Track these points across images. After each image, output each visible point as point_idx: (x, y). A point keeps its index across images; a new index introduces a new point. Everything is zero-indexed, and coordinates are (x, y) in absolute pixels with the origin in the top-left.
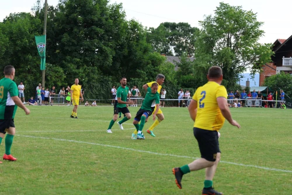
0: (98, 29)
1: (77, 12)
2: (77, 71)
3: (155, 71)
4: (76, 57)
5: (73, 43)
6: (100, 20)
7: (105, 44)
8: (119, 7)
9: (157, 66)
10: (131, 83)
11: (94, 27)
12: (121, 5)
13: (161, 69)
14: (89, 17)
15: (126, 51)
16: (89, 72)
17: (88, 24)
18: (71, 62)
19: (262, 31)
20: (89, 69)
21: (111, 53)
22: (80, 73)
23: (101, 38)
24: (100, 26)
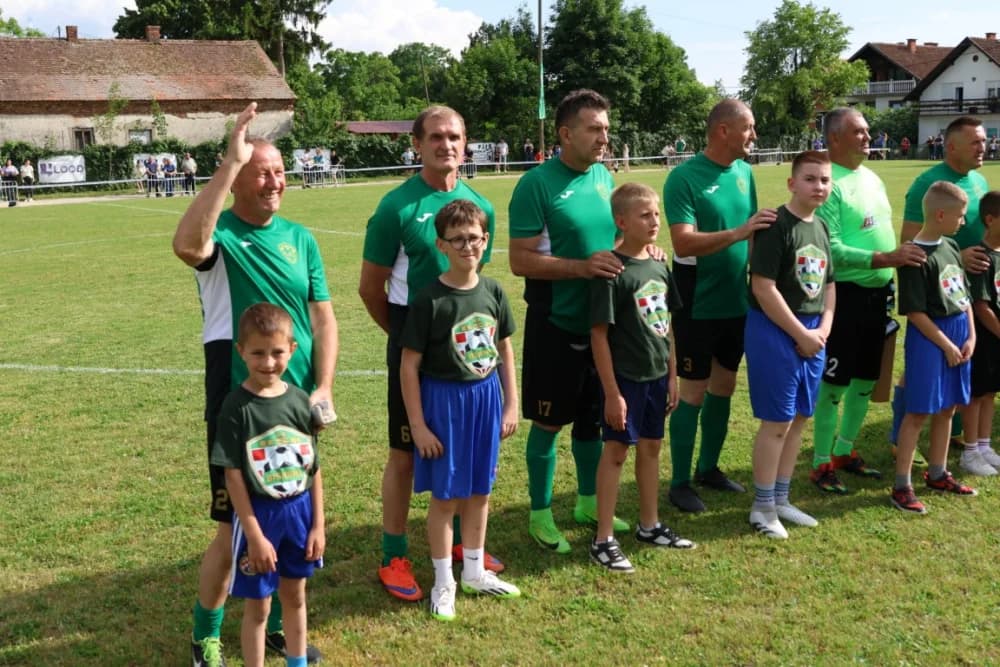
0: (619, 49)
1: (585, 23)
3: (698, 110)
5: (581, 73)
6: (620, 36)
7: (628, 71)
8: (642, 11)
10: (666, 132)
11: (611, 46)
12: (644, 8)
14: (603, 30)
15: (655, 82)
17: (603, 40)
19: (846, 42)
21: (638, 86)
23: (622, 62)
24: (621, 43)
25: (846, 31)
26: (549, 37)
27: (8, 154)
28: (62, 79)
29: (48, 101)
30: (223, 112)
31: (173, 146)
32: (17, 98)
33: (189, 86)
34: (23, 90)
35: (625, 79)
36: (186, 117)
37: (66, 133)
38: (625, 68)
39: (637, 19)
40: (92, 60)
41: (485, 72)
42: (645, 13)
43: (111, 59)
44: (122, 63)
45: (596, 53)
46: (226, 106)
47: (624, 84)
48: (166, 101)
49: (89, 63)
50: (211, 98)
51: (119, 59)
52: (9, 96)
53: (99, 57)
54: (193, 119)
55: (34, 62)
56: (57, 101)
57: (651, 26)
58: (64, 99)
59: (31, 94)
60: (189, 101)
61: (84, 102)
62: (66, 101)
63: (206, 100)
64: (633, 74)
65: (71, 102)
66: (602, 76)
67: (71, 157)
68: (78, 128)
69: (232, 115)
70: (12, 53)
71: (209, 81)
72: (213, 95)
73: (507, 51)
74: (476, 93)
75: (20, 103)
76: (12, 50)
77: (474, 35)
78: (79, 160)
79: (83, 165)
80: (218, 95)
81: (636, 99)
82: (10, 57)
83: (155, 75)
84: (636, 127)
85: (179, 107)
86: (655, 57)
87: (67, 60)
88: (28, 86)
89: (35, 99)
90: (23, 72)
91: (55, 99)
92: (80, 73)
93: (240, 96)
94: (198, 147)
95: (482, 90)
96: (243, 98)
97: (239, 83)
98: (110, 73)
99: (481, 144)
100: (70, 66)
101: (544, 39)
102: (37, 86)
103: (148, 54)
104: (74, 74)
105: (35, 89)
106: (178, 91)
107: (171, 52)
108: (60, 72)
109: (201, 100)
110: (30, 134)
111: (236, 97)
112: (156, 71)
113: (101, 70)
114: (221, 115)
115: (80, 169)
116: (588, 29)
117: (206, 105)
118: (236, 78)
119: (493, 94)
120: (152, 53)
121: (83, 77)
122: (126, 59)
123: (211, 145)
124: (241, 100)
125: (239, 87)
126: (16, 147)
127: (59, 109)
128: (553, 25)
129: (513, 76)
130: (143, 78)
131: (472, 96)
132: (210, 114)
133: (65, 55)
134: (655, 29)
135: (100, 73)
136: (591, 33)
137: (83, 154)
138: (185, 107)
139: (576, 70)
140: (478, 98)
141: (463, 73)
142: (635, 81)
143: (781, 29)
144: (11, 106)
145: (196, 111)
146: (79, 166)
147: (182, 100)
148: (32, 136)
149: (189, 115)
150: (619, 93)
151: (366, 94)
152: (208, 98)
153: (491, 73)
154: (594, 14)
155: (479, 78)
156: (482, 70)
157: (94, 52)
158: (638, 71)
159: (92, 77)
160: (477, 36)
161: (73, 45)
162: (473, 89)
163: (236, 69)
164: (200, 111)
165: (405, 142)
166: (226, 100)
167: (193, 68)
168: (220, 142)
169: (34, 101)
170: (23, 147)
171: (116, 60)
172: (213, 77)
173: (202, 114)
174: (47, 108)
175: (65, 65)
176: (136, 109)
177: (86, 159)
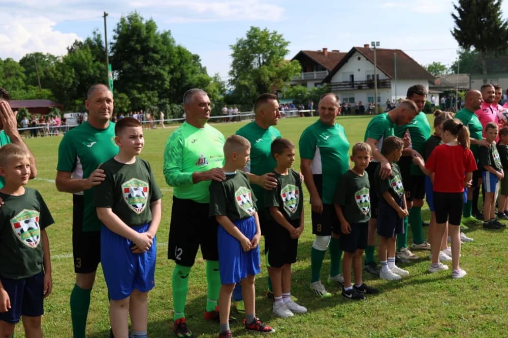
0: (155, 55)
1: (134, 40)
2: (139, 96)
4: (137, 83)
5: (133, 69)
6: (155, 47)
7: (161, 68)
8: (168, 33)
9: (206, 86)
11: (151, 54)
12: (169, 31)
13: (211, 89)
14: (145, 44)
15: (178, 75)
16: (150, 97)
17: (146, 50)
18: (134, 88)
19: (287, 50)
20: (150, 93)
21: (168, 77)
22: (142, 97)
23: (157, 63)
24: (157, 52)
25: (286, 44)
26: (113, 49)
35: (159, 73)
38: (159, 66)
39: (166, 38)
41: (73, 70)
42: (170, 34)
45: (141, 58)
47: (159, 76)
57: (174, 42)
64: (164, 70)
66: (145, 71)
73: (87, 57)
74: (68, 83)
77: (70, 48)
81: (167, 85)
84: (168, 102)
86: (177, 60)
95: (71, 80)
99: (73, 114)
101: (109, 50)
116: (136, 43)
119: (79, 83)
128: (115, 41)
129: (91, 72)
131: (65, 85)
134: (177, 44)
136: (137, 46)
139: (130, 68)
140: (70, 85)
141: (59, 70)
142: (165, 74)
143: (251, 43)
150: (156, 81)
151: (3, 84)
153: (77, 71)
154: (139, 35)
155: (69, 74)
156: (71, 69)
158: (167, 68)
160: (72, 48)
162: (65, 80)
165: (23, 113)
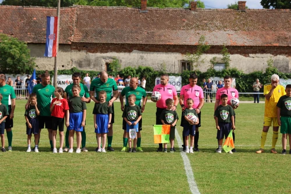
27: (139, 74)
28: (179, 32)
29: (168, 45)
30: (273, 54)
31: (234, 73)
32: (151, 43)
33: (253, 38)
34: (156, 38)
36: (249, 56)
37: (177, 63)
40: (201, 21)
43: (212, 21)
44: (218, 23)
46: (275, 50)
48: (236, 46)
49: (198, 23)
50: (266, 45)
51: (217, 21)
52: (147, 41)
53: (205, 20)
54: (253, 57)
55: (168, 23)
56: (172, 45)
58: (176, 44)
59: (160, 41)
60: (251, 47)
61: (188, 46)
62: (177, 45)
63: (261, 46)
65: (180, 45)
67: (174, 77)
68: (184, 60)
69: (278, 56)
70: (157, 17)
71: (268, 34)
72: (267, 43)
75: (153, 46)
76: (158, 15)
78: (178, 79)
79: (181, 82)
80: (270, 43)
82: (155, 19)
83: (235, 30)
85: (244, 50)
87: (186, 21)
88: (160, 36)
89: (161, 43)
90: (160, 28)
91: (173, 44)
92: (191, 29)
93: (284, 44)
94: (249, 75)
96: (287, 45)
97: (288, 36)
98: (209, 29)
100: (187, 24)
102: (165, 36)
103: (235, 18)
104: (188, 29)
105: (163, 38)
106: (245, 41)
107: (250, 16)
108: (180, 29)
109: (259, 46)
110: (157, 62)
111: (281, 45)
112: (236, 28)
113: (204, 27)
114: (271, 55)
115: (179, 84)
117: (262, 50)
118: (286, 33)
120: (238, 17)
121: (192, 31)
122: (221, 21)
123: (257, 74)
124: (284, 47)
125: (286, 38)
126: (144, 70)
127: (174, 49)
130: (227, 32)
132: (264, 55)
133: (185, 19)
135: (202, 29)
137: (181, 75)
138: (249, 50)
144: (148, 47)
145: (255, 53)
146: (178, 82)
147: (246, 46)
148: (158, 64)
149: (251, 55)
152: (263, 45)
157: (204, 17)
159: (197, 31)
161: (193, 12)
163: (289, 28)
164: (258, 53)
166: (275, 46)
167: (260, 27)
168: (264, 72)
169: (160, 45)
170: (148, 70)
171: (214, 21)
172: (271, 32)
173: (259, 55)
174: (167, 49)
175: (184, 24)
176: (218, 51)
177: (182, 78)
